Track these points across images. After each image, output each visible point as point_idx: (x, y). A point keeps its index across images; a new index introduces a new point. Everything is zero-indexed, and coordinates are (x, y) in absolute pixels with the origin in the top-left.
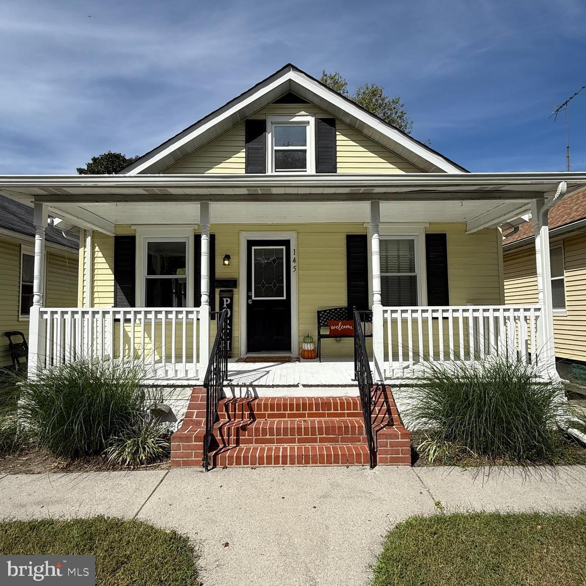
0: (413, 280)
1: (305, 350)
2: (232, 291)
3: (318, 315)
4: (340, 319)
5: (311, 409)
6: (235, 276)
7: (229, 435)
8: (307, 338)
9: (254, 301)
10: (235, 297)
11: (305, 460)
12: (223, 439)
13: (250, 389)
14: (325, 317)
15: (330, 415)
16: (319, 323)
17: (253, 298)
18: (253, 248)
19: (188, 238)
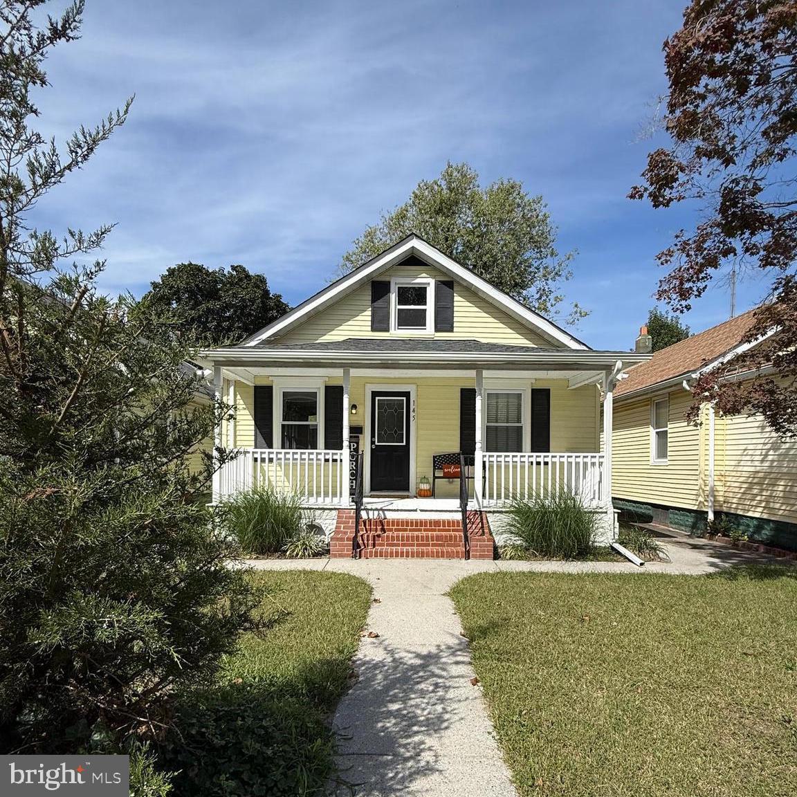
0: (520, 429)
1: (422, 490)
2: (358, 437)
3: (434, 459)
4: (452, 463)
5: (426, 526)
6: (361, 424)
7: (368, 541)
8: (424, 479)
9: (376, 446)
10: (361, 442)
11: (421, 555)
12: (364, 543)
13: (381, 512)
14: (441, 462)
15: (439, 530)
16: (434, 466)
17: (377, 443)
18: (377, 398)
19: (319, 388)
